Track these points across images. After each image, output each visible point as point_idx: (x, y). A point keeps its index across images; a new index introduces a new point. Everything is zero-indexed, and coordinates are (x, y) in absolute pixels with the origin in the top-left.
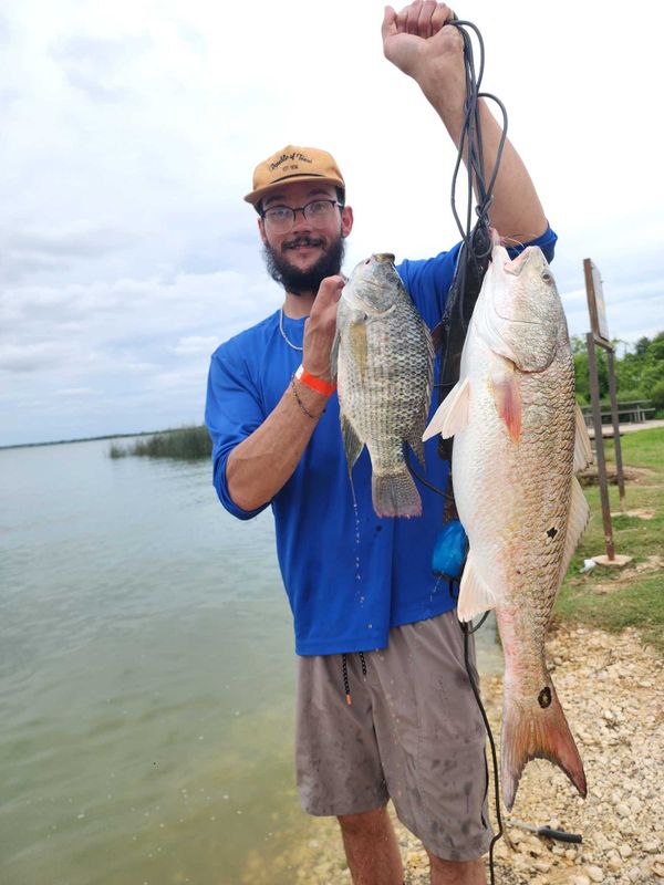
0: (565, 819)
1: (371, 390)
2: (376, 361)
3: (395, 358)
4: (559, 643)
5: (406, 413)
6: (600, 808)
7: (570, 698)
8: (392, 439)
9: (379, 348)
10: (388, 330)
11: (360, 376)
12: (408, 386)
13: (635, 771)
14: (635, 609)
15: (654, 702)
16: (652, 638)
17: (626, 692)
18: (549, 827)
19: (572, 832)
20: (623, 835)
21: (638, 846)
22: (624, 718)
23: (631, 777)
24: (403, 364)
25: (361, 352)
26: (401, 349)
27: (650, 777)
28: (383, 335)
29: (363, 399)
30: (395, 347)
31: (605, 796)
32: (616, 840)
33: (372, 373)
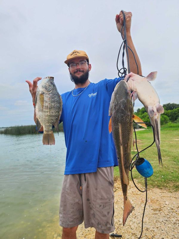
0: (118, 231)
1: (44, 112)
2: (46, 104)
3: (51, 104)
4: (117, 184)
5: (54, 118)
6: (127, 227)
7: (120, 198)
8: (49, 125)
9: (47, 101)
10: (50, 97)
11: (41, 108)
12: (54, 111)
13: (136, 217)
14: (136, 174)
15: (140, 198)
16: (140, 182)
17: (134, 196)
18: (113, 233)
19: (119, 234)
20: (132, 234)
21: (136, 237)
22: (133, 203)
23: (135, 218)
24: (53, 106)
25: (42, 102)
26: (53, 102)
27: (139, 218)
28: (48, 98)
29: (42, 114)
30: (51, 101)
31: (128, 224)
32: (131, 235)
33: (45, 108)
